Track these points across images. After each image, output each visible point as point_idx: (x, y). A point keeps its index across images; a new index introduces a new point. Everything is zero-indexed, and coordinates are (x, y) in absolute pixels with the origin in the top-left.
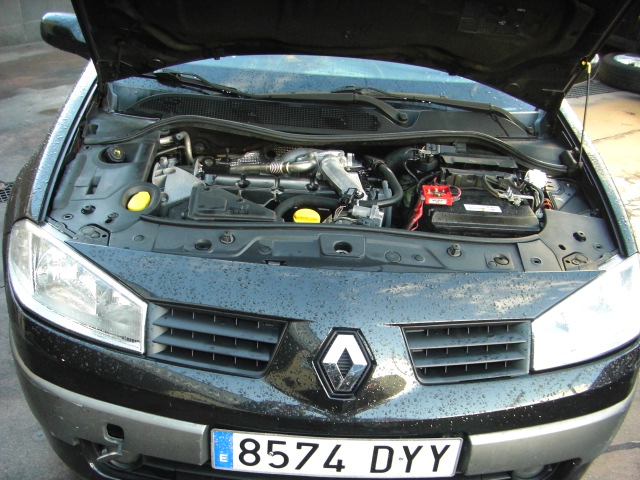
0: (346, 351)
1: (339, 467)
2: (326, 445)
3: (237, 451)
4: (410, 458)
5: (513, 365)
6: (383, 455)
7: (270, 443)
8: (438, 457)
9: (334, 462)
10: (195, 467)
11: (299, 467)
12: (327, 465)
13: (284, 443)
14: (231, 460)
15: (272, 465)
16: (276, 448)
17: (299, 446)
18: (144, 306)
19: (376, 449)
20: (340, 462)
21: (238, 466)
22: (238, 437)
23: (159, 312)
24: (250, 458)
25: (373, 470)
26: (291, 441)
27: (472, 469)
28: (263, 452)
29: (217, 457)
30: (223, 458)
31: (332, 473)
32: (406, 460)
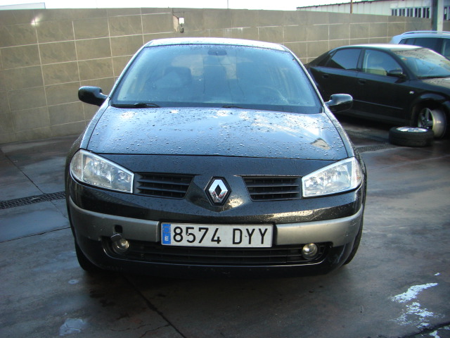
0: (218, 186)
1: (218, 241)
2: (212, 228)
3: (173, 234)
4: (250, 235)
5: (294, 195)
6: (238, 233)
7: (187, 228)
8: (263, 235)
9: (216, 238)
10: (154, 243)
11: (200, 242)
12: (213, 240)
13: (193, 228)
14: (170, 240)
15: (188, 241)
16: (190, 231)
17: (200, 229)
18: (133, 175)
19: (234, 230)
20: (218, 238)
21: (173, 243)
22: (173, 226)
23: (139, 177)
24: (178, 238)
25: (234, 243)
26: (196, 227)
27: (280, 242)
28: (184, 234)
29: (164, 238)
30: (166, 239)
31: (215, 245)
32: (248, 237)
